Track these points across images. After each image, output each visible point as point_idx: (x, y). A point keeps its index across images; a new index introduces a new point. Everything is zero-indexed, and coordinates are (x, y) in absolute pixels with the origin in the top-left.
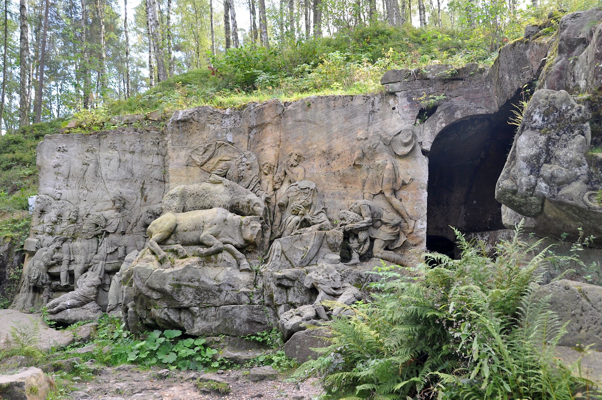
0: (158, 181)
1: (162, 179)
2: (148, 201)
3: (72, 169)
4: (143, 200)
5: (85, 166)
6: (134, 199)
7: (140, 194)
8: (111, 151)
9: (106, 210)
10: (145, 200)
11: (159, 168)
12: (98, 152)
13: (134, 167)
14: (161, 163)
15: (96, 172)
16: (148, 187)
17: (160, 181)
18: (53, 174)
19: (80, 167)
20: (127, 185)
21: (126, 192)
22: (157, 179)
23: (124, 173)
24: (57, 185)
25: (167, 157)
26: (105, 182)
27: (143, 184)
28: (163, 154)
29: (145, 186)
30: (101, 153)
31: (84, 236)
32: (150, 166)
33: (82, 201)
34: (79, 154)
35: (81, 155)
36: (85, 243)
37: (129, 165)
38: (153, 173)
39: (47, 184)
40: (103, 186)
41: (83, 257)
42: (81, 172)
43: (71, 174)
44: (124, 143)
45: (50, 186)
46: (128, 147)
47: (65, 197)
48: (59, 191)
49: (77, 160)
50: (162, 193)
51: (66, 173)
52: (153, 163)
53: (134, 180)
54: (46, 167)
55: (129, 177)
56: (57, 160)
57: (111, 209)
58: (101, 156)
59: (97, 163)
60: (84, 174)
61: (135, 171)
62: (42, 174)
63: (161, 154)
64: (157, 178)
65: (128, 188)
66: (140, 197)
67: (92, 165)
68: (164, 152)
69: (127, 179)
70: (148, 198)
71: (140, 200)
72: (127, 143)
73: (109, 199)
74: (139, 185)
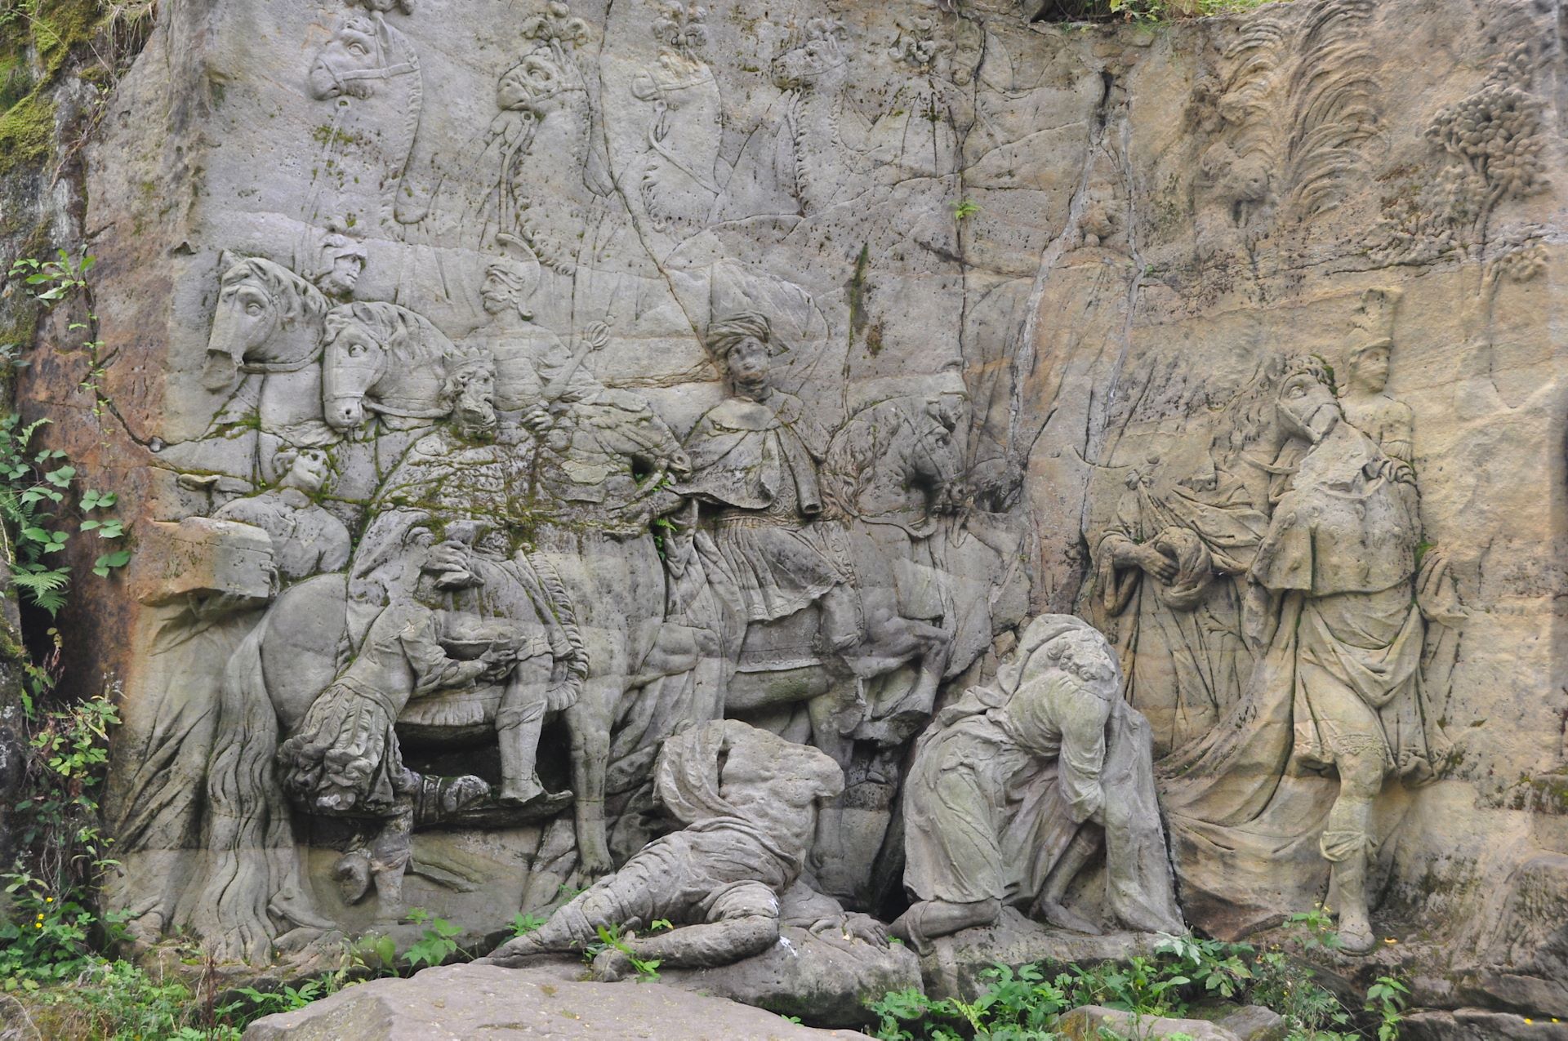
0: (932, 258)
1: (953, 249)
2: (889, 351)
3: (431, 123)
4: (861, 346)
5: (515, 118)
6: (814, 337)
7: (847, 312)
8: (673, 59)
9: (665, 384)
10: (875, 347)
11: (938, 189)
12: (592, 48)
13: (808, 163)
14: (947, 163)
15: (584, 164)
16: (884, 281)
17: (945, 256)
18: (306, 139)
19: (483, 122)
20: (779, 257)
21: (774, 295)
22: (925, 246)
23: (753, 191)
24: (336, 204)
25: (977, 140)
26: (646, 225)
27: (862, 260)
28: (960, 119)
29: (869, 275)
30: (608, 58)
31: (591, 521)
32: (890, 173)
33: (510, 316)
34: (482, 43)
35: (494, 55)
36: (611, 562)
37: (778, 149)
38: (908, 213)
39: (263, 189)
40: (635, 247)
41: (616, 640)
42: (493, 152)
43: (424, 154)
44: (750, 28)
45: (286, 209)
46: (767, 53)
47: (387, 284)
48: (352, 247)
49: (463, 79)
50: (955, 318)
51: (397, 142)
52: (908, 161)
53: (817, 236)
54: (264, 87)
55: (787, 215)
56: (346, 57)
57: (695, 379)
58: (609, 76)
59: (591, 117)
60: (516, 167)
61: (817, 190)
62: (231, 126)
63: (950, 120)
64: (927, 238)
65: (786, 276)
66: (844, 327)
67: (561, 122)
68: (963, 106)
69: (776, 225)
70: (888, 337)
71: (843, 342)
72: (764, 28)
73: (683, 323)
74: (837, 263)
